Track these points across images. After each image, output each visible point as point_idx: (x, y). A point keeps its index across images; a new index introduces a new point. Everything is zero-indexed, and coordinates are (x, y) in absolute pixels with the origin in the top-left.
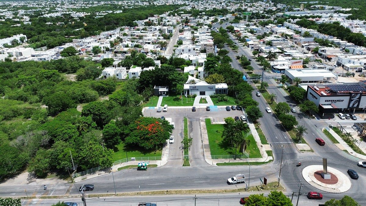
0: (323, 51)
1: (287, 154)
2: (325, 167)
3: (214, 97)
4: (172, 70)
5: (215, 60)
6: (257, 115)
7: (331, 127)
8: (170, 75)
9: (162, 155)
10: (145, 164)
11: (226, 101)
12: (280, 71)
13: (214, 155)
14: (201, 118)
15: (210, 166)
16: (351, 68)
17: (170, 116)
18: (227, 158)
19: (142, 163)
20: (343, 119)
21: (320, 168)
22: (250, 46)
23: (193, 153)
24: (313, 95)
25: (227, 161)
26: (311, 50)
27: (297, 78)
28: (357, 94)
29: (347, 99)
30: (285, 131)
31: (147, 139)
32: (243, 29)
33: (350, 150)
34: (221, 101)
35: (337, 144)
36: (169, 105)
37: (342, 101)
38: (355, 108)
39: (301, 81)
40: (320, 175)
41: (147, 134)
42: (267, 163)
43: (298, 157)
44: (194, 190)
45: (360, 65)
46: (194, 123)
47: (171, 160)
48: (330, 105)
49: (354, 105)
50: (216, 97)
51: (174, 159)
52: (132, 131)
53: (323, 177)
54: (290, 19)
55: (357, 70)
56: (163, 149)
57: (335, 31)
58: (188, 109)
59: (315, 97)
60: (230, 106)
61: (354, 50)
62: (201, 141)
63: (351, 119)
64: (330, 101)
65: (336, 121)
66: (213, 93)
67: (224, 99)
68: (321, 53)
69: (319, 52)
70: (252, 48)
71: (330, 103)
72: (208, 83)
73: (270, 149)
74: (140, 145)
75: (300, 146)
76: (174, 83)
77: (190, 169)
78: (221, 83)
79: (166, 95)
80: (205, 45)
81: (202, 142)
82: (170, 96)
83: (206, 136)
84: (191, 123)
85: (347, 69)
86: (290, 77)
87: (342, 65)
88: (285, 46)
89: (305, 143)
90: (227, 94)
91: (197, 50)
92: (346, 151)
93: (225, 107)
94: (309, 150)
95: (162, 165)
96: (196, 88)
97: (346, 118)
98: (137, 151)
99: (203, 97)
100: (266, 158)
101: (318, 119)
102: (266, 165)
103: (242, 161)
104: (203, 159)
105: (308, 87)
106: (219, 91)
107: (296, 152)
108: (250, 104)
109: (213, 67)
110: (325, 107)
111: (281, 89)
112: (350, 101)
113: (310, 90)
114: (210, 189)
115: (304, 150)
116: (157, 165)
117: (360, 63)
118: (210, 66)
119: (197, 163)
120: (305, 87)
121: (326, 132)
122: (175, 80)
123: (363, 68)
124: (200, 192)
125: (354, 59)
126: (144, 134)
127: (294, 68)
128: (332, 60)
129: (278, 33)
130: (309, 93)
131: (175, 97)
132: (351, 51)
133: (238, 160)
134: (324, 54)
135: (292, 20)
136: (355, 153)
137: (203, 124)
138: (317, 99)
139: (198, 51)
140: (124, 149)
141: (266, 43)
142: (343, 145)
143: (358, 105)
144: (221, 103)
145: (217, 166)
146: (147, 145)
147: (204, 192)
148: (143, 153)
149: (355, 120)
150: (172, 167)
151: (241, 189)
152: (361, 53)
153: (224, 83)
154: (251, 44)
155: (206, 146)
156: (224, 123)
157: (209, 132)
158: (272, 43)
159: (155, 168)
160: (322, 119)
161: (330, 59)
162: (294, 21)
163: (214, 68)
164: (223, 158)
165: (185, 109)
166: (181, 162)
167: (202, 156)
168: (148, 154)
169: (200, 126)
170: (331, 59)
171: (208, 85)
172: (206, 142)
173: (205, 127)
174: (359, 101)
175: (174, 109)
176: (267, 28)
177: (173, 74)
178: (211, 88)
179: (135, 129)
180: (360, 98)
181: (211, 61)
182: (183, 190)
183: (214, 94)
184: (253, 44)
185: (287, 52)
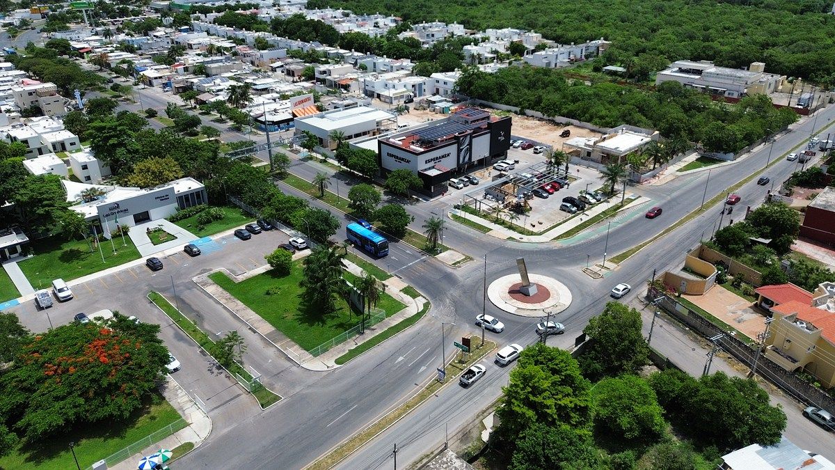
0: (324, 72)
1: (439, 280)
3: (181, 219)
5: (121, 125)
7: (457, 207)
9: (180, 412)
11: (218, 218)
12: (279, 127)
14: (195, 279)
15: (325, 374)
16: (396, 98)
17: (96, 305)
18: (345, 340)
20: (461, 188)
22: (154, 82)
24: (396, 157)
25: (351, 345)
26: (296, 74)
28: (466, 137)
29: (453, 149)
30: (397, 241)
33: (515, 235)
34: (209, 222)
35: (491, 233)
36: (66, 279)
37: (448, 155)
38: (466, 163)
39: (344, 135)
40: (518, 293)
41: (105, 373)
42: (424, 312)
43: (461, 279)
45: (404, 89)
46: (187, 295)
47: (217, 411)
48: (433, 167)
49: (464, 158)
50: (185, 217)
51: (220, 404)
53: (526, 294)
54: (198, 14)
55: (404, 99)
56: (167, 395)
57: (310, 32)
58: (133, 269)
59: (402, 159)
60: (243, 227)
61: (375, 63)
62: (250, 331)
63: (471, 186)
64: (432, 160)
65: (453, 195)
66: (172, 208)
67: (212, 216)
68: (322, 77)
69: (317, 75)
70: (164, 88)
71: (432, 163)
72: (142, 188)
73: (405, 285)
75: (445, 257)
78: (177, 178)
79: (24, 254)
80: (31, 94)
81: (254, 332)
82: (36, 253)
83: (251, 315)
84: (177, 298)
85: (387, 100)
86: (312, 133)
87: (376, 95)
88: (239, 72)
89: (447, 249)
90: (207, 200)
91: (9, 111)
92: (512, 239)
93: (232, 231)
94: (463, 260)
96: (122, 208)
97: (465, 186)
99: (151, 225)
100: (414, 304)
101: (427, 200)
104: (295, 369)
105: (380, 143)
106: (186, 200)
107: (449, 270)
109: (121, 144)
110: (432, 174)
111: (310, 161)
112: (459, 152)
113: (387, 150)
114: (375, 421)
115: (459, 262)
116: (190, 445)
117: (405, 86)
118: (111, 142)
119: (292, 384)
121: (458, 219)
123: (412, 94)
126: (92, 381)
127: (302, 115)
128: (352, 89)
129: (193, 47)
130: (384, 155)
132: (370, 66)
134: (329, 77)
137: (212, 289)
138: (408, 162)
142: (499, 231)
143: (470, 158)
145: (340, 367)
148: (112, 436)
149: (477, 184)
151: (431, 386)
152: (388, 68)
153: (183, 177)
154: (155, 78)
155: (273, 337)
156: (263, 268)
157: (248, 302)
158: (206, 68)
159: (193, 454)
160: (432, 198)
161: (346, 87)
162: (206, 17)
163: (125, 145)
164: (337, 344)
165: (126, 272)
166: (248, 400)
167: (286, 363)
168: (131, 431)
169: (211, 297)
170: (349, 86)
171: (144, 192)
172: (266, 328)
173: (227, 294)
174: (469, 149)
175: (88, 283)
176: (157, 37)
178: (163, 198)
179: (41, 380)
180: (470, 144)
183: (177, 209)
185: (256, 85)
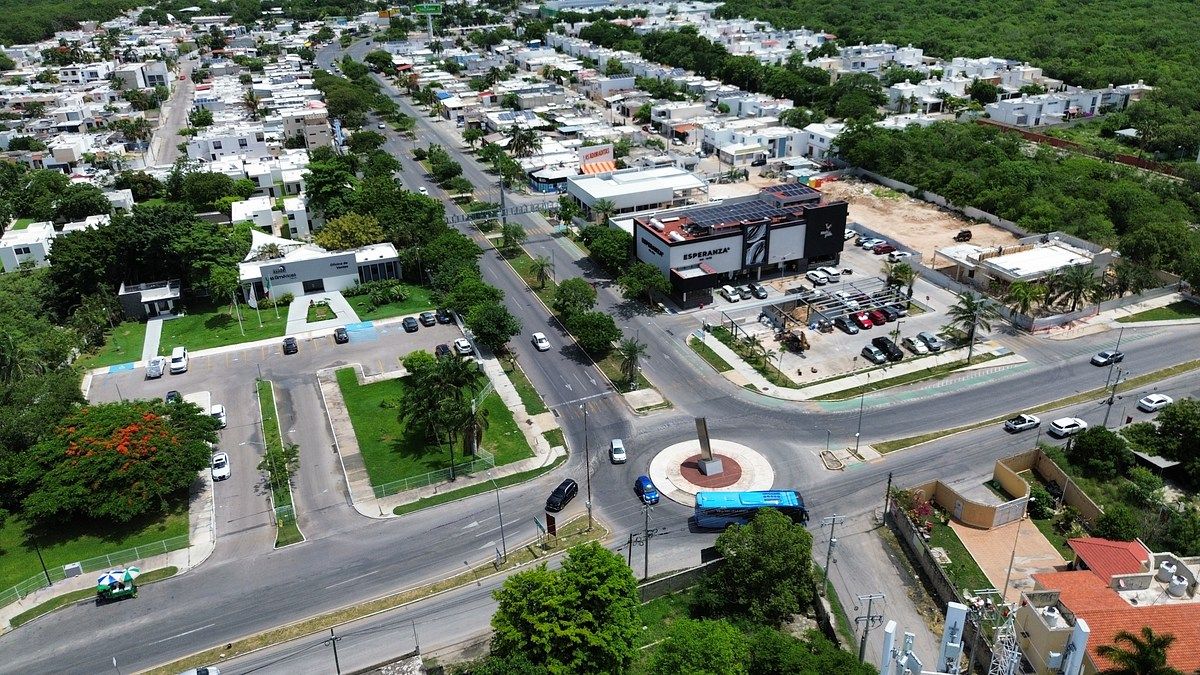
0: (663, 113)
1: (604, 429)
2: (705, 444)
3: (357, 295)
4: (179, 219)
5: (340, 169)
6: (501, 328)
7: (707, 328)
8: (178, 237)
9: (191, 529)
10: (125, 574)
11: (398, 300)
12: (555, 186)
13: (382, 484)
14: (320, 372)
15: (372, 522)
16: (740, 157)
17: (202, 385)
18: (426, 484)
19: (113, 575)
20: (735, 301)
21: (692, 448)
22: (452, 113)
23: (307, 494)
24: (650, 246)
25: (428, 493)
26: (631, 114)
27: (603, 200)
28: (759, 226)
29: (735, 243)
30: (590, 364)
31: (120, 485)
32: (422, 60)
33: (760, 382)
34: (384, 302)
35: (728, 374)
36: (190, 347)
37: (725, 250)
38: (759, 265)
39: (616, 207)
40: (694, 468)
41: (116, 465)
42: (550, 467)
43: (634, 432)
44: (328, 617)
45: (759, 145)
46: (299, 393)
47: (228, 538)
48: (698, 266)
49: (755, 257)
50: (364, 292)
51: (237, 530)
52: (47, 467)
53: (703, 472)
54: (563, 24)
55: (754, 160)
56: (193, 505)
57: (687, 54)
58: (266, 348)
59: (656, 249)
60: (417, 316)
61: (740, 104)
62: (331, 449)
63: (754, 299)
64: (695, 255)
65: (720, 308)
66: (350, 279)
67: (391, 296)
68: (658, 119)
69: (653, 117)
70: (459, 121)
71: (696, 260)
72: (328, 250)
73: (555, 426)
74: (92, 512)
75: (637, 397)
76: (197, 265)
77: (304, 551)
78: (375, 242)
79: (175, 312)
80: (298, 121)
81: (336, 451)
82: (189, 313)
83: (346, 430)
84: (286, 394)
85: (729, 160)
86: (583, 200)
87: (715, 152)
88: (558, 107)
89: (648, 386)
90: (401, 276)
91: (271, 140)
92: (751, 387)
93: (400, 319)
94: (661, 405)
95: (195, 562)
96: (288, 272)
97: (743, 298)
98: (84, 538)
99: (318, 298)
100: (546, 454)
101: (674, 312)
102: (548, 477)
103: (474, 482)
104: (345, 508)
105: (636, 223)
106: (370, 271)
107: (628, 416)
108: (478, 298)
109: (336, 193)
110: (686, 275)
111: (562, 239)
112: (746, 247)
113: (642, 234)
114: (382, 596)
115: (648, 408)
116: (174, 570)
117: (759, 141)
118: (324, 189)
119: (328, 526)
120: (627, 226)
121: (698, 346)
122: (200, 252)
123: (767, 153)
124: (349, 615)
125: (742, 129)
126: (101, 471)
127: (592, 173)
128: (690, 139)
129: (532, 68)
130: (639, 241)
131: (210, 316)
132: (734, 108)
133: (461, 483)
134: (665, 121)
135: (568, 27)
136: (773, 389)
137: (330, 389)
138: (661, 254)
139: (276, 144)
140: (25, 544)
141: (500, 100)
142: (742, 373)
143: (766, 258)
144: (385, 309)
145: (395, 518)
146: (119, 504)
147: (363, 612)
148: (110, 540)
149: (763, 298)
150: (234, 559)
151: (482, 569)
152: (757, 111)
153: (383, 242)
154: (454, 109)
155: (349, 462)
156: (402, 372)
157: (355, 413)
158: (518, 99)
159: (170, 581)
160: (683, 309)
161: (683, 137)
162: (573, 27)
163: (341, 195)
164: (412, 487)
165: (258, 350)
166: (269, 533)
167: (340, 498)
168: (133, 538)
169: (321, 398)
170: (687, 135)
171: (329, 254)
172: (351, 447)
173: (340, 398)
174: (765, 245)
175: (213, 357)
176: (498, 52)
177: (188, 234)
178: (341, 266)
179: (61, 458)
180: (766, 238)
181: (326, 172)
182: (289, 625)
183: (356, 282)
184: (460, 108)
185: (565, 125)
